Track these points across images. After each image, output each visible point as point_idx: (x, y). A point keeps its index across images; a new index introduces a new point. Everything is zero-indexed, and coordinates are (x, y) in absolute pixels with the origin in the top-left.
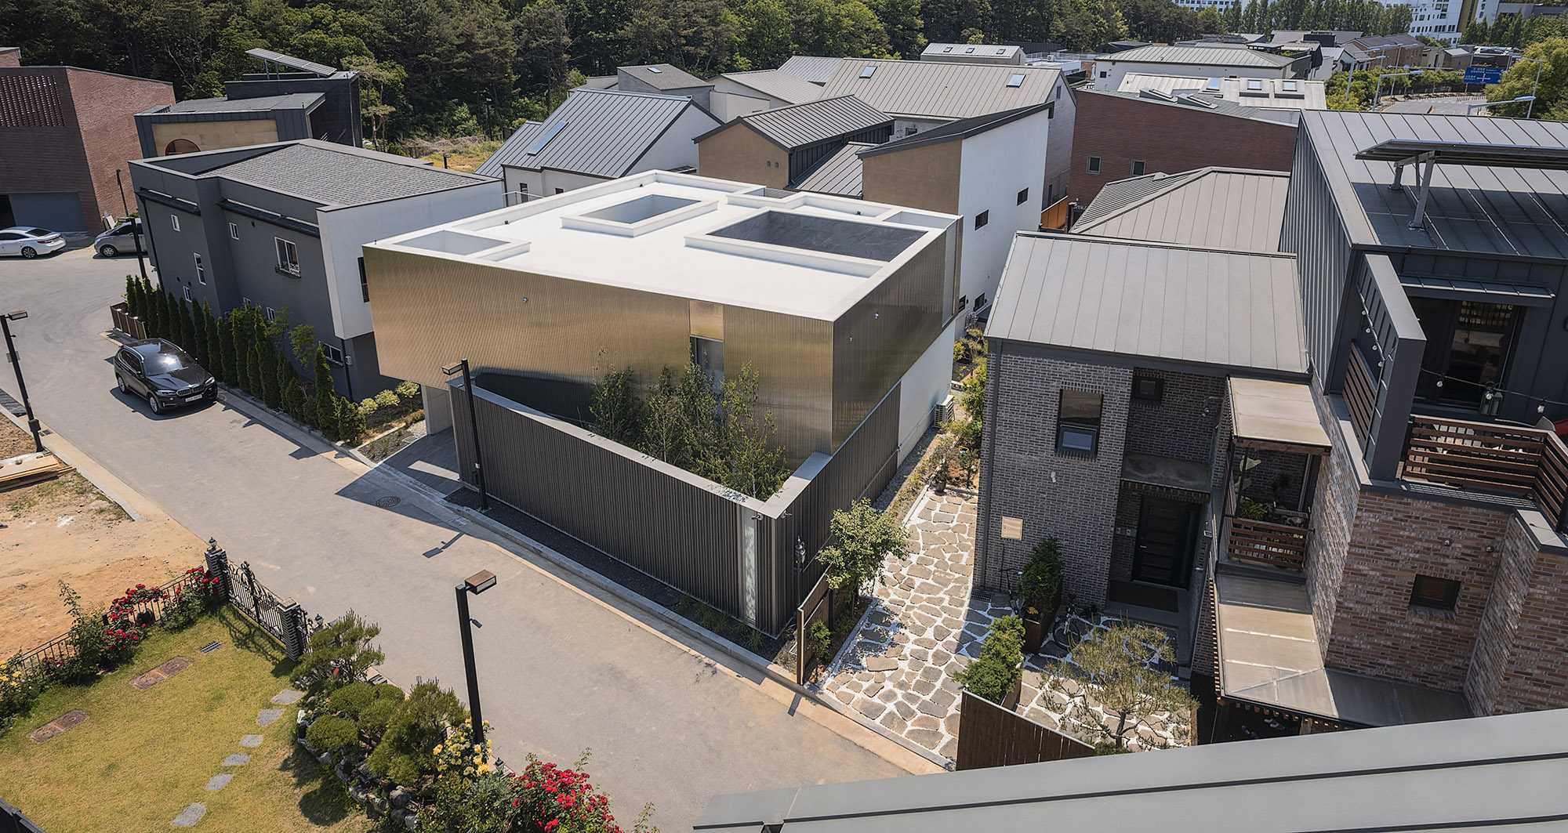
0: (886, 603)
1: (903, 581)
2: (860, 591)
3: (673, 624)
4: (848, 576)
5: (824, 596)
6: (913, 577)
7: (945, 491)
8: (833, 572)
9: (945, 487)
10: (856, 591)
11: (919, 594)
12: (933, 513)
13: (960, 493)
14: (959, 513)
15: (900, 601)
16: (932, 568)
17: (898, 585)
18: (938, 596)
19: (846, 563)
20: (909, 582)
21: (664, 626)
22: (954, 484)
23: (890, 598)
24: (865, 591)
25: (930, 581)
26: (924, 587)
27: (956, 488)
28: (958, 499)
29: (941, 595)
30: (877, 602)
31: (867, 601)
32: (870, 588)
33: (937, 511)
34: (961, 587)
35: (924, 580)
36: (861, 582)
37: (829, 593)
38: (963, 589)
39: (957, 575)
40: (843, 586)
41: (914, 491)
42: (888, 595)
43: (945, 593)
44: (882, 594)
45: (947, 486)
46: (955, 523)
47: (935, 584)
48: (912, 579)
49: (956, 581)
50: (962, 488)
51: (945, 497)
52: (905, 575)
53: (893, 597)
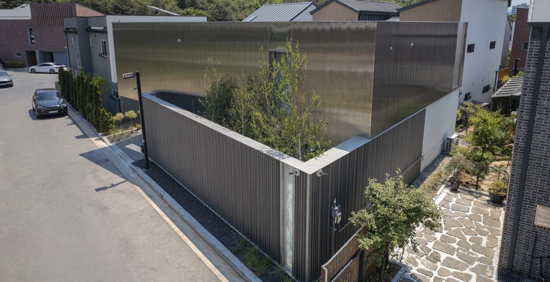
0: (414, 271)
1: (430, 253)
2: (390, 257)
3: (227, 261)
4: (379, 240)
5: (355, 256)
6: (438, 251)
7: (459, 190)
8: (365, 233)
9: (458, 188)
10: (387, 256)
11: (446, 267)
12: (451, 204)
13: (470, 193)
14: (472, 206)
15: (427, 271)
16: (455, 245)
17: (425, 256)
18: (464, 272)
19: (378, 227)
20: (435, 255)
21: (220, 262)
22: (465, 186)
23: (418, 267)
24: (395, 258)
25: (455, 257)
26: (449, 261)
27: (467, 189)
28: (469, 197)
29: (467, 271)
30: (406, 269)
31: (396, 268)
32: (400, 254)
33: (454, 202)
34: (486, 267)
35: (449, 256)
36: (392, 249)
37: (360, 254)
38: (488, 269)
39: (480, 256)
40: (375, 249)
41: (434, 188)
42: (416, 264)
43: (472, 270)
44: (410, 262)
45: (460, 187)
46: (470, 213)
47: (460, 260)
48: (437, 253)
49: (480, 260)
50: (472, 190)
51: (459, 194)
52: (431, 248)
53: (420, 266)
